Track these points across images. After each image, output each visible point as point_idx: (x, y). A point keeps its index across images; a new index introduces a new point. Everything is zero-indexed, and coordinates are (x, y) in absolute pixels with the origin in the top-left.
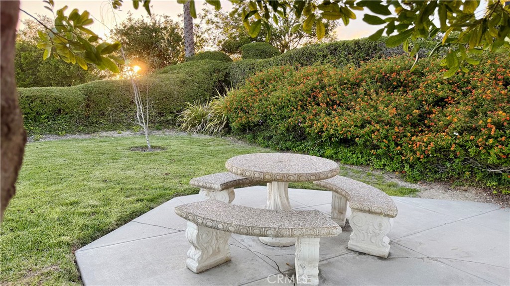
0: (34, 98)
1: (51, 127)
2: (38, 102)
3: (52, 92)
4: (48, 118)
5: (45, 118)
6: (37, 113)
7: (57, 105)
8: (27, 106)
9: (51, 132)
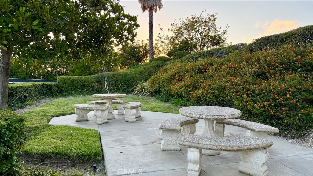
0: (74, 80)
1: (81, 92)
2: (76, 82)
3: (82, 78)
4: (79, 89)
5: (78, 89)
6: (76, 87)
7: (83, 83)
8: (72, 84)
9: (80, 94)
